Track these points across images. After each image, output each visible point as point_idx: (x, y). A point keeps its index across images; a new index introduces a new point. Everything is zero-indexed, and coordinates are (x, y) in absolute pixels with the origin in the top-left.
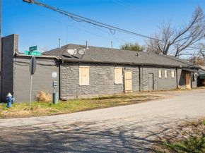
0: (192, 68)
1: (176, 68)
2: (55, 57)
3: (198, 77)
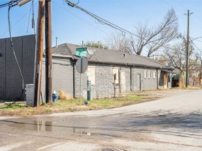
0: (169, 70)
1: (157, 69)
2: (71, 57)
3: (173, 78)
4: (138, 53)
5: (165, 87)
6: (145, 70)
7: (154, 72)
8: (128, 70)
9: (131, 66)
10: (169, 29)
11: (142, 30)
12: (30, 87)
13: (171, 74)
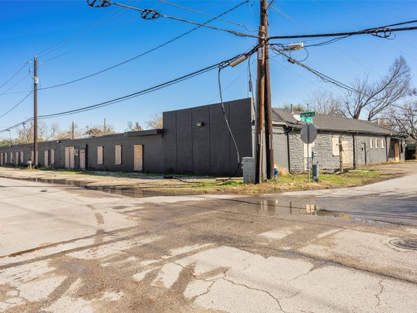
0: (401, 137)
1: (386, 136)
2: (284, 124)
3: (407, 148)
4: (356, 117)
5: (397, 159)
6: (371, 139)
7: (382, 141)
8: (351, 138)
9: (353, 134)
10: (396, 84)
11: (361, 88)
12: (247, 161)
13: (404, 143)
